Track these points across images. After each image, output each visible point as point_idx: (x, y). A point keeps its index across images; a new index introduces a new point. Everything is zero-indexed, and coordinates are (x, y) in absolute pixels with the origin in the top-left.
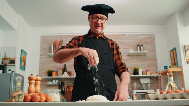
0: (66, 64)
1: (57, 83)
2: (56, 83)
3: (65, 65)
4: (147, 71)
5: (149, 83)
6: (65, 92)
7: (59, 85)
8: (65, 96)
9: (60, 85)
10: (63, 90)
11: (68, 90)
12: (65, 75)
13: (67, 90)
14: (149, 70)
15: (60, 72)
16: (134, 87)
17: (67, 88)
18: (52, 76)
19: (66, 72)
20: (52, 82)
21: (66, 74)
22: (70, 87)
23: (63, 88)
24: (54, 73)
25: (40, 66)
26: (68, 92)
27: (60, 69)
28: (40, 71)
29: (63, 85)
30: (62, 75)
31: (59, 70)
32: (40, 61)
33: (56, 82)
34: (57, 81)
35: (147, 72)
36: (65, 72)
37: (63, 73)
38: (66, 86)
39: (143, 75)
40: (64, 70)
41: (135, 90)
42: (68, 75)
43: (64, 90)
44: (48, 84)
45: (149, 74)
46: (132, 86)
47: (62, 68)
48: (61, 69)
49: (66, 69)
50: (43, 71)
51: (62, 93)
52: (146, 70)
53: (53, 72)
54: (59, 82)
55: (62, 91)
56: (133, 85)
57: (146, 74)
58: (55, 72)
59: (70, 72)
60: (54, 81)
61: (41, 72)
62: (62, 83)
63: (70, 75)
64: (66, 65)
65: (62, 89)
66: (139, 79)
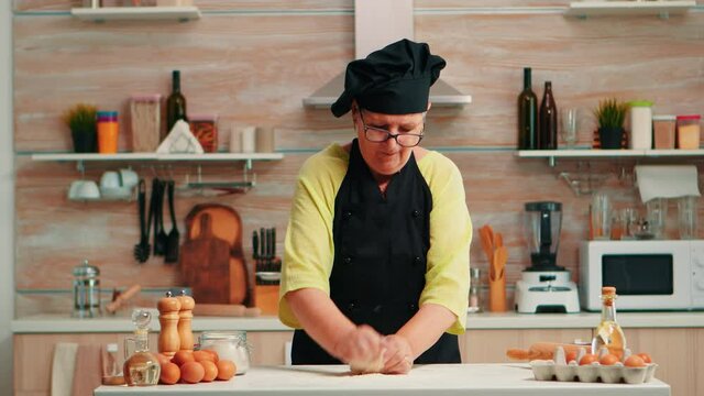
0: (183, 71)
1: (133, 190)
2: (123, 192)
3: (176, 75)
4: (682, 121)
5: (687, 198)
6: (181, 241)
7: (142, 196)
8: (179, 268)
9: (148, 197)
10: (168, 228)
11: (196, 230)
12: (182, 145)
13: (189, 229)
14: (698, 117)
15: (147, 120)
16: (596, 218)
17: (190, 218)
18: (95, 149)
19: (186, 119)
20: (98, 183)
21: (182, 135)
22: (208, 211)
23: (166, 218)
24: (109, 131)
25: (16, 84)
26: (197, 240)
27: (143, 102)
28: (16, 111)
29: (166, 197)
30: (162, 139)
31: (140, 107)
32: (14, 46)
33: (121, 185)
34: (130, 178)
35: (683, 131)
36: (181, 126)
37: (167, 126)
38: (182, 208)
39: (653, 147)
40: (173, 110)
41: (601, 235)
42: (200, 139)
43: (175, 232)
44: (72, 195)
45: (690, 144)
46: (585, 210)
47: (158, 96)
48: (152, 102)
49: (183, 99)
50: (39, 116)
51: (160, 247)
52: (674, 118)
53: (105, 118)
54: (141, 182)
55: (160, 236)
56: (590, 207)
57: (677, 146)
58: (115, 119)
59: (211, 123)
60: (110, 180)
61: (24, 117)
62: (158, 188)
63: (206, 139)
64: (182, 76)
65: (159, 221)
66: (631, 171)
